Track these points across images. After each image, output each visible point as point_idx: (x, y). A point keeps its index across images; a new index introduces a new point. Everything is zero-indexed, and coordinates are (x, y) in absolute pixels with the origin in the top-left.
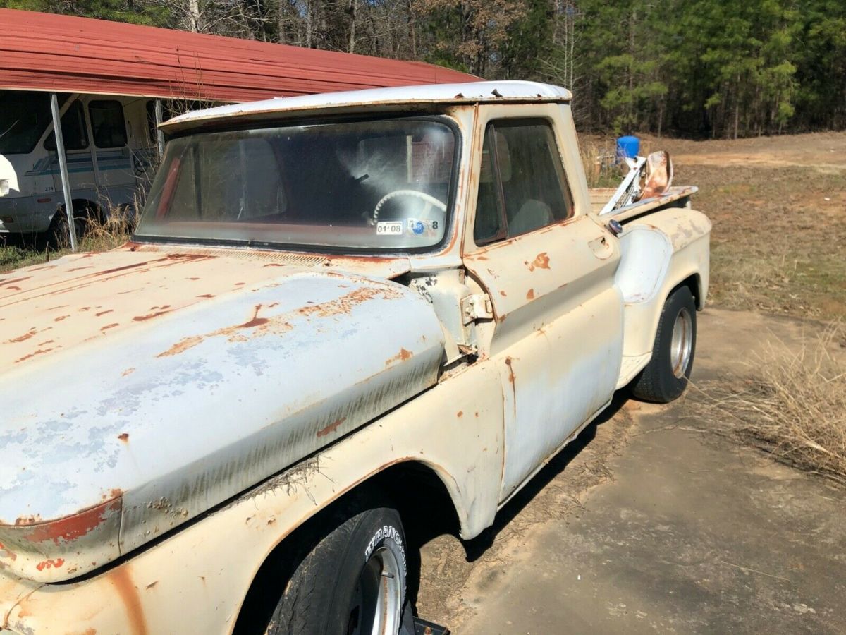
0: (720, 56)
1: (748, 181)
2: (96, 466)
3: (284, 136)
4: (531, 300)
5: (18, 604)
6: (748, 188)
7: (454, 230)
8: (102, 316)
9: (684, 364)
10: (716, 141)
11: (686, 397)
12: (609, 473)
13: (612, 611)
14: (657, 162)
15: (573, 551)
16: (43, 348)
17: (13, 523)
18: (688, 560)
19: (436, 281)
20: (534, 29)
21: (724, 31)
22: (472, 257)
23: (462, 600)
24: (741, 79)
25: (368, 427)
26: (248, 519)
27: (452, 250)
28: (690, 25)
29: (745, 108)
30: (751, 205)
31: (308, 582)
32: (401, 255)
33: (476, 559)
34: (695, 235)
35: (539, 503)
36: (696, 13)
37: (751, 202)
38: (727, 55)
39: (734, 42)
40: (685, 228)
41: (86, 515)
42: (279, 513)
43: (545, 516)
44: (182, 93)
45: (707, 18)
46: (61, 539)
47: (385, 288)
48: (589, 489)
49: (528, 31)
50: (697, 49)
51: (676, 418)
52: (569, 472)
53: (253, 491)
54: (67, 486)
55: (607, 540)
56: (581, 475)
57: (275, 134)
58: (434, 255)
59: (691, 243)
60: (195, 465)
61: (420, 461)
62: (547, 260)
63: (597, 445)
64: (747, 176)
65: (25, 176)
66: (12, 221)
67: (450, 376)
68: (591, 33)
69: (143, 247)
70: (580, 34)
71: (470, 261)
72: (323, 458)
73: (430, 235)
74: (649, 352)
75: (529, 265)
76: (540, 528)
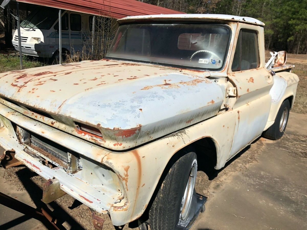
0: (295, 22)
1: (303, 69)
2: (135, 117)
3: (166, 27)
4: (248, 92)
5: (106, 155)
6: (302, 72)
7: (226, 64)
8: (116, 77)
9: (283, 127)
10: (290, 54)
11: (282, 139)
12: (256, 160)
13: (261, 202)
14: (281, 55)
15: (245, 182)
16: (103, 83)
17: (112, 129)
18: (286, 190)
19: (218, 81)
20: (226, 5)
21: (298, 13)
22: (230, 74)
23: (208, 191)
24: (302, 32)
25: (198, 124)
26: (168, 144)
27: (224, 71)
28: (286, 9)
29: (303, 43)
30: (303, 78)
31: (177, 170)
32: (207, 71)
33: (212, 180)
34: (294, 82)
35: (232, 165)
36: (288, 5)
37: (303, 77)
38: (298, 22)
39: (301, 18)
40: (291, 79)
41: (133, 130)
42: (175, 144)
43: (235, 170)
44: (102, 14)
45: (292, 8)
46: (124, 136)
47: (205, 80)
48: (249, 164)
49: (223, 6)
50: (287, 19)
51: (279, 145)
52: (242, 158)
53: (168, 136)
54: (127, 121)
55: (257, 180)
56: (246, 159)
57: (163, 26)
58: (218, 72)
59: (293, 84)
60: (159, 122)
61: (212, 138)
62: (253, 80)
63: (251, 150)
64: (302, 67)
65: (47, 37)
66: (40, 53)
67: (221, 113)
68: (247, 9)
69: (111, 60)
70: (243, 9)
71: (230, 76)
72: (186, 130)
73: (217, 65)
74: (274, 121)
75: (248, 80)
76: (233, 174)
